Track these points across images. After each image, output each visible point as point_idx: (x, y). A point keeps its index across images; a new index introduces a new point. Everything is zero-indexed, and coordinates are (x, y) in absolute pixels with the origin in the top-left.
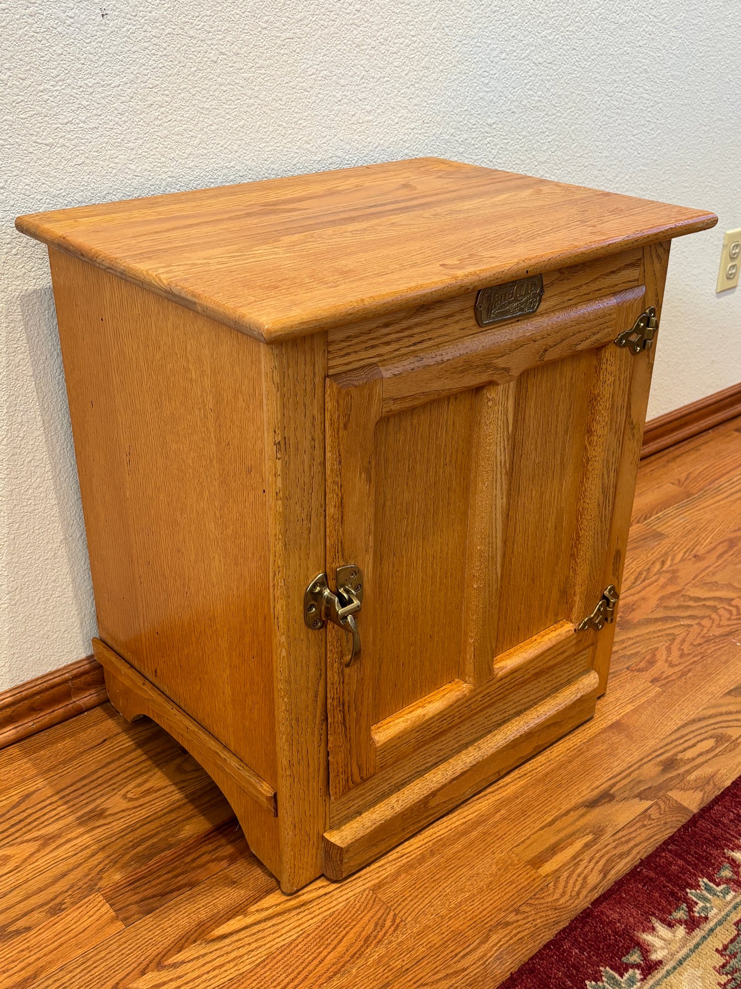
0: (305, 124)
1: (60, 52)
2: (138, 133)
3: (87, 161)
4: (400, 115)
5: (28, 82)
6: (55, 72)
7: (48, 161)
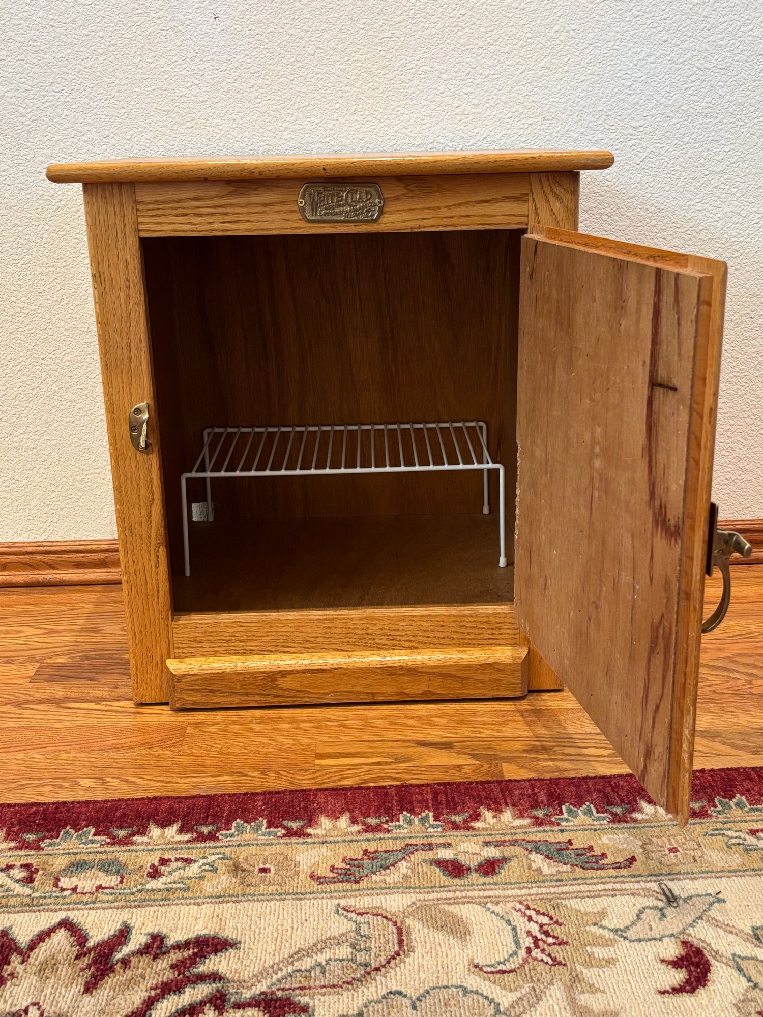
0: (403, 111)
1: (179, 44)
2: (240, 107)
3: (196, 126)
4: (514, 110)
5: (153, 65)
6: (175, 59)
7: (165, 123)
